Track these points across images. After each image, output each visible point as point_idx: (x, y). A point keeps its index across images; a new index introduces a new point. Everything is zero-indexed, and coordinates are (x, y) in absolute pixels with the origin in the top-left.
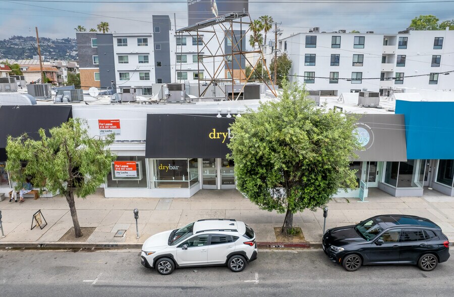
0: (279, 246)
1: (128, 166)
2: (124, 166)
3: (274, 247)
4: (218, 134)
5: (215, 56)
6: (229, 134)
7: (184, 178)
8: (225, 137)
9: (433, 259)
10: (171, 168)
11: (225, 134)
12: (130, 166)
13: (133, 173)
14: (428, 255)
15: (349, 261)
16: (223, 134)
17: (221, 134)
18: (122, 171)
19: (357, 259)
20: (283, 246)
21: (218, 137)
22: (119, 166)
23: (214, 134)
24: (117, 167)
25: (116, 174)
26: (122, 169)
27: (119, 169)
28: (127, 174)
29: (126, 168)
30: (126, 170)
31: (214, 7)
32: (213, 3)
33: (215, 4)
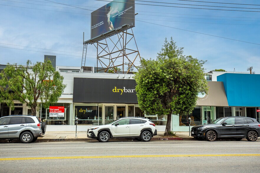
0: (165, 139)
1: (59, 110)
2: (56, 110)
3: (162, 139)
4: (118, 90)
5: (111, 53)
6: (125, 90)
7: (95, 118)
8: (122, 91)
9: (255, 134)
10: (87, 111)
12: (60, 110)
13: (62, 114)
14: (252, 132)
15: (209, 134)
16: (121, 90)
17: (120, 89)
18: (54, 113)
19: (214, 134)
20: (167, 139)
23: (116, 89)
24: (51, 110)
25: (50, 115)
26: (54, 111)
27: (53, 111)
28: (57, 115)
29: (57, 111)
30: (57, 112)
31: (111, 27)
32: (110, 25)
33: (112, 25)
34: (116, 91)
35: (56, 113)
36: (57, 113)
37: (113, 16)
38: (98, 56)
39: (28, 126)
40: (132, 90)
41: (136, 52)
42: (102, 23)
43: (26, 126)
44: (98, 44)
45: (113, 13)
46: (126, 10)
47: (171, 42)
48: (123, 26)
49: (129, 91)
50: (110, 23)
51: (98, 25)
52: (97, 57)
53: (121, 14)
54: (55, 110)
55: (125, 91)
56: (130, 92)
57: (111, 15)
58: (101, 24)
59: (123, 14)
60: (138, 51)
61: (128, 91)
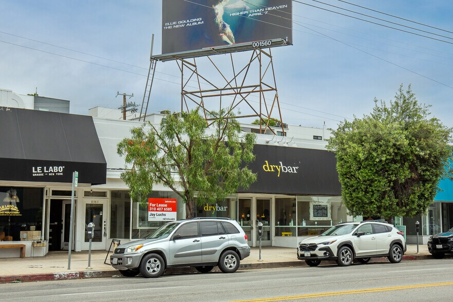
1: (166, 205)
2: (162, 205)
4: (272, 166)
6: (282, 167)
10: (218, 209)
11: (279, 167)
12: (169, 205)
13: (172, 215)
16: (277, 166)
18: (158, 213)
21: (273, 170)
22: (154, 205)
23: (268, 166)
24: (152, 207)
25: (149, 216)
26: (158, 209)
27: (155, 209)
28: (164, 217)
29: (164, 208)
30: (163, 211)
31: (225, 34)
32: (223, 30)
33: (228, 30)
34: (269, 170)
35: (161, 213)
36: (164, 213)
37: (233, 14)
38: (182, 88)
39: (232, 239)
40: (294, 168)
41: (273, 89)
42: (197, 21)
43: (229, 240)
44: (183, 64)
45: (231, 6)
46: (269, 9)
47: (409, 92)
48: (274, 40)
49: (290, 171)
50: (224, 26)
51: (186, 24)
52: (182, 91)
53: (256, 14)
54: (160, 205)
55: (283, 171)
56: (292, 171)
57: (225, 9)
58: (195, 24)
59: (260, 14)
60: (276, 90)
61: (288, 169)
